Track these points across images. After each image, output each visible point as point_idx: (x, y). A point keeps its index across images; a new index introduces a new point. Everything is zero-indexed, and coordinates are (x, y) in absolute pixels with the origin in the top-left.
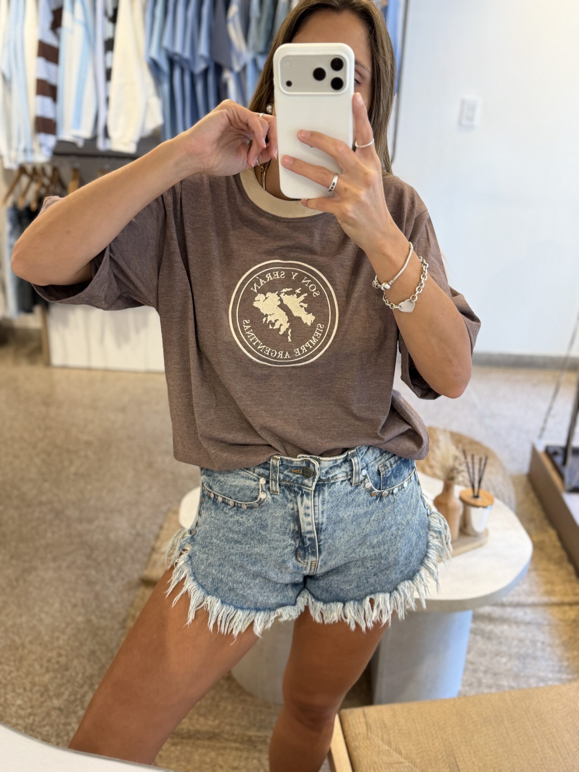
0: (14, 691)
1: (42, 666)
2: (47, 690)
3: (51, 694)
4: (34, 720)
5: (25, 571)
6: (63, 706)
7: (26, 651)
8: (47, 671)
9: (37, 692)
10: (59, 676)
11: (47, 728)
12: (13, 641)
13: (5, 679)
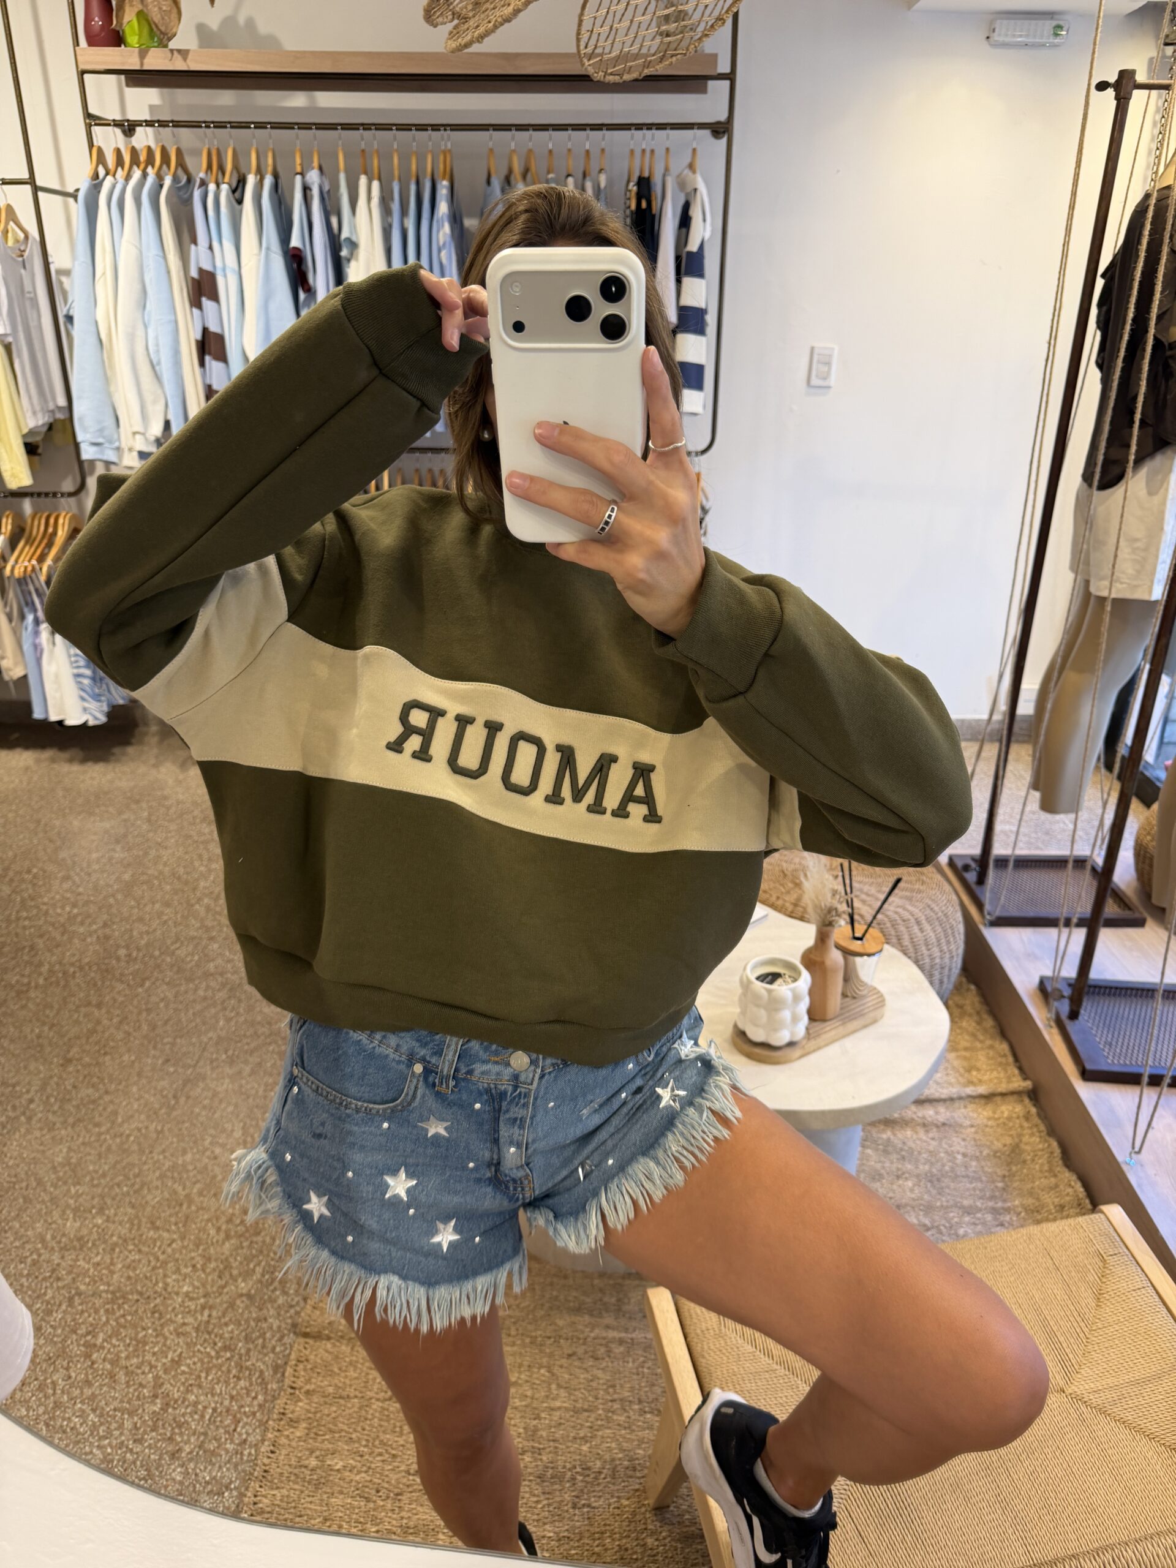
0: (178, 1271)
1: (219, 1229)
2: (228, 1267)
3: (235, 1272)
4: (210, 1316)
5: (186, 1082)
6: (253, 1292)
7: (193, 1208)
8: (228, 1237)
9: (214, 1270)
10: (245, 1244)
11: (230, 1328)
12: (175, 1192)
13: (163, 1253)
